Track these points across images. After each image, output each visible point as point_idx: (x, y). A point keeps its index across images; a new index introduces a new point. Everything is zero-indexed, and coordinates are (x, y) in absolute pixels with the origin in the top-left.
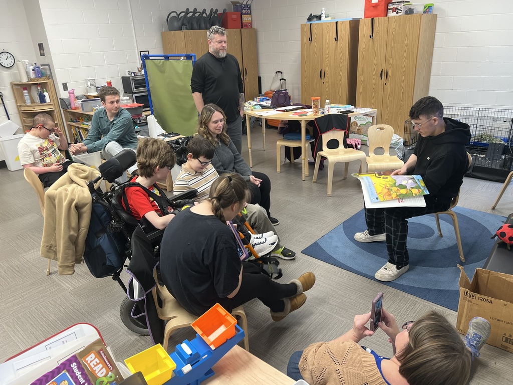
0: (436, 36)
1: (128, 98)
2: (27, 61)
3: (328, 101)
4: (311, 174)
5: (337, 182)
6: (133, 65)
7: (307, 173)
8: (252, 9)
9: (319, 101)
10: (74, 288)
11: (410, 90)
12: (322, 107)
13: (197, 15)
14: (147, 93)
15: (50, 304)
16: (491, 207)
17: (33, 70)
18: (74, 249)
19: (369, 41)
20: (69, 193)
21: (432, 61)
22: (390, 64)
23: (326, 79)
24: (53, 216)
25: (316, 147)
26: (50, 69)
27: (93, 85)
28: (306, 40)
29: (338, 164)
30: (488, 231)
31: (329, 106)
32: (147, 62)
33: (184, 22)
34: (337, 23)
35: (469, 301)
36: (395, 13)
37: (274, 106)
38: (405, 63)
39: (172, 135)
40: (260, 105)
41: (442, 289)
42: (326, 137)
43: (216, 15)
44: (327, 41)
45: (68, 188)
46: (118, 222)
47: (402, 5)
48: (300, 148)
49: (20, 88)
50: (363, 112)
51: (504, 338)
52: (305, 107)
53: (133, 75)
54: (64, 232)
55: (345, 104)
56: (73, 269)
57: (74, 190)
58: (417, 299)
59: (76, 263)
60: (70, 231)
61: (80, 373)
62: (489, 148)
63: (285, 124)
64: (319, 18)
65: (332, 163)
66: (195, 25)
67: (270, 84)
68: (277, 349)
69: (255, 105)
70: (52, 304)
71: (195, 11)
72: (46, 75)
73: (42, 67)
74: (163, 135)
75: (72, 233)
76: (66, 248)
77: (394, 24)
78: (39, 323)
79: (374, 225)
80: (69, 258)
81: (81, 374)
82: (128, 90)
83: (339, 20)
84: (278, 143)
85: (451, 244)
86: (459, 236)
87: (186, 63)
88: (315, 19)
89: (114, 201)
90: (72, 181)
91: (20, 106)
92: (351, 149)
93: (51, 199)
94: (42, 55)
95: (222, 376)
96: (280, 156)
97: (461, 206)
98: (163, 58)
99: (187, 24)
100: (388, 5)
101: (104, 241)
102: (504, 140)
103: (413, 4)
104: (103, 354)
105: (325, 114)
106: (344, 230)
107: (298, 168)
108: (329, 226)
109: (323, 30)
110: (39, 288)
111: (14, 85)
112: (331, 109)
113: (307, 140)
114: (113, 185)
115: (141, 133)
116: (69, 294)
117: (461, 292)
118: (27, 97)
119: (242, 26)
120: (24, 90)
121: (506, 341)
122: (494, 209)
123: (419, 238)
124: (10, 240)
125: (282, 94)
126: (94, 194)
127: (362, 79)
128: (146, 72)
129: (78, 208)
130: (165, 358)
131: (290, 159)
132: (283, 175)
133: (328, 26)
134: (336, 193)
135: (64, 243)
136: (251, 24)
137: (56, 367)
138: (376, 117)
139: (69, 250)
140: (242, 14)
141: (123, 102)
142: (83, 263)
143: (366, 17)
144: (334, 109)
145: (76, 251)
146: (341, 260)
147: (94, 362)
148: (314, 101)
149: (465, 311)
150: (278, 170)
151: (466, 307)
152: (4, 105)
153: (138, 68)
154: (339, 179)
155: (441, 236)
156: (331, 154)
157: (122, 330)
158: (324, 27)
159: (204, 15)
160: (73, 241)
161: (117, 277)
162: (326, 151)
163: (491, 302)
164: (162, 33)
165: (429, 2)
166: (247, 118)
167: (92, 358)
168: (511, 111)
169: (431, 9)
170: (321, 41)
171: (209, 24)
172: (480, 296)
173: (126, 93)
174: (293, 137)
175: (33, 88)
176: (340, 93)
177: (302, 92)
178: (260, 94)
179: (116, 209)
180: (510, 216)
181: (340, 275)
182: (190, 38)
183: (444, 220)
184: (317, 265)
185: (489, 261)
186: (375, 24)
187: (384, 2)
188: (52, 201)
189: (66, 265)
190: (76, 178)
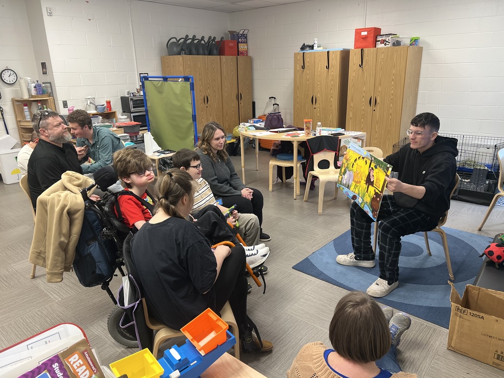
0: (421, 67)
1: (126, 117)
2: (29, 78)
3: (319, 123)
4: (302, 194)
5: (327, 201)
6: (132, 86)
7: (298, 192)
8: (248, 38)
9: (311, 123)
10: (62, 299)
11: (398, 117)
12: (314, 129)
13: (196, 42)
14: (144, 113)
15: (36, 315)
16: (478, 229)
17: (35, 87)
18: (64, 256)
19: (359, 70)
20: (62, 199)
21: (418, 91)
22: (379, 91)
23: (317, 105)
24: (44, 222)
25: (307, 167)
26: (51, 87)
27: (93, 104)
28: (299, 67)
29: (329, 183)
30: (476, 251)
31: (321, 128)
32: (146, 83)
33: (184, 48)
34: (328, 52)
35: (460, 317)
36: (383, 45)
37: (268, 127)
38: (392, 91)
39: (167, 152)
40: (254, 126)
41: (432, 306)
42: (318, 158)
43: (214, 43)
44: (319, 69)
45: (61, 194)
46: (109, 229)
47: (390, 37)
48: (292, 168)
49: (20, 104)
50: (353, 135)
51: (496, 355)
52: (297, 129)
53: (132, 95)
54: (55, 238)
55: (335, 127)
56: (61, 277)
57: (67, 196)
59: (65, 271)
60: (61, 238)
61: (62, 374)
62: (474, 173)
63: (277, 147)
64: (312, 47)
65: (323, 182)
66: (194, 51)
67: (264, 108)
68: (266, 364)
69: (249, 126)
70: (38, 315)
71: (194, 38)
72: (47, 93)
73: (43, 85)
74: (158, 152)
75: (63, 239)
76: (56, 254)
77: (383, 55)
78: (24, 333)
79: (362, 250)
80: (58, 265)
81: (62, 376)
82: (126, 109)
83: (331, 50)
84: (270, 163)
85: (440, 262)
86: (448, 253)
87: (184, 85)
88: (308, 49)
89: (106, 209)
90: (66, 189)
91: (20, 121)
93: (44, 204)
94: (45, 73)
96: (272, 175)
98: (162, 79)
99: (186, 50)
100: (376, 38)
101: (94, 249)
102: (488, 166)
103: (400, 37)
104: (87, 355)
105: (317, 135)
106: (335, 246)
107: (289, 187)
108: (320, 243)
109: (315, 59)
110: (26, 298)
111: (14, 101)
112: (322, 132)
113: (298, 160)
114: (106, 194)
116: (56, 304)
117: (452, 308)
118: (27, 113)
119: (238, 53)
120: (25, 106)
121: (498, 358)
122: (480, 230)
123: (408, 256)
125: (275, 117)
127: (352, 105)
128: (144, 93)
129: (70, 214)
130: (153, 363)
131: (282, 179)
132: (275, 193)
133: (320, 55)
134: (326, 212)
135: (54, 250)
136: (247, 52)
138: (365, 140)
139: (59, 256)
140: (238, 42)
141: (121, 120)
142: (73, 271)
143: (356, 47)
144: (325, 132)
145: (66, 258)
146: (332, 276)
147: (77, 363)
148: (306, 122)
149: (457, 327)
150: (271, 188)
151: (457, 323)
152: (4, 120)
153: (137, 89)
154: (329, 198)
155: (430, 254)
156: (322, 174)
157: (109, 342)
158: (316, 56)
159: (203, 42)
160: (63, 247)
161: (106, 287)
162: (316, 171)
163: (482, 317)
164: (161, 57)
165: (415, 36)
166: (241, 138)
167: (75, 358)
168: (493, 138)
169: (417, 42)
170: (313, 69)
171: (207, 50)
172: (472, 312)
173: (124, 112)
174: (286, 157)
175: (34, 104)
176: (331, 118)
177: (294, 115)
178: (254, 116)
179: (108, 216)
180: (497, 236)
181: (331, 291)
182: (189, 63)
183: (433, 239)
184: (309, 281)
185: (478, 279)
186: (365, 54)
187: (372, 34)
188: (44, 207)
189: (54, 272)
190: (69, 186)
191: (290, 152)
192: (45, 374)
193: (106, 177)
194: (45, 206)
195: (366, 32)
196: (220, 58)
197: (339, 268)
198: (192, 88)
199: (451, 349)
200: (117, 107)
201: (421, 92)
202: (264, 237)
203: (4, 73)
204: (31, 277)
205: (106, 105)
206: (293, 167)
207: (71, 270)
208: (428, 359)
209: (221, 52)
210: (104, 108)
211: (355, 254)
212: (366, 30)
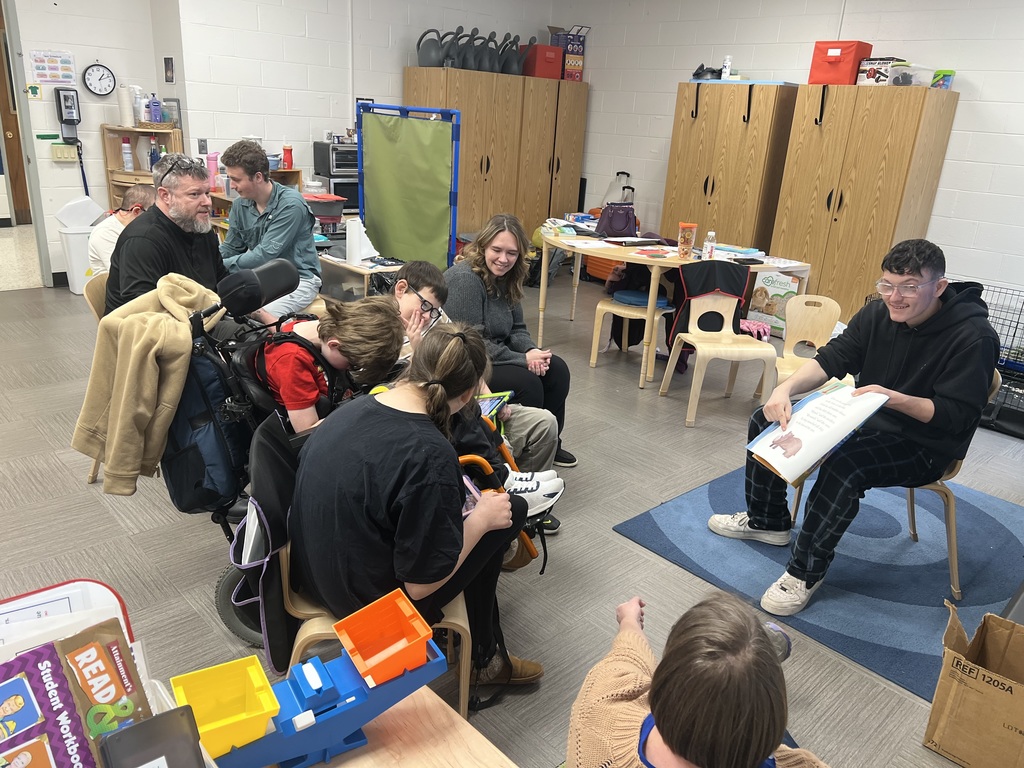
0: (951, 137)
1: (320, 184)
2: (138, 88)
3: (712, 234)
4: (658, 379)
5: (710, 401)
6: (339, 123)
7: (650, 375)
8: (587, 44)
9: (695, 230)
10: (141, 531)
11: (885, 238)
12: (699, 245)
13: (478, 43)
14: (356, 180)
15: (85, 555)
17: (147, 106)
18: (142, 445)
19: (812, 131)
20: (148, 327)
21: (937, 186)
22: (851, 180)
23: (716, 196)
24: (108, 369)
25: (676, 323)
26: (179, 109)
28: (686, 114)
29: (715, 362)
31: (714, 244)
32: (367, 117)
33: (451, 53)
34: (751, 87)
35: (961, 681)
36: (872, 81)
37: (603, 232)
38: (880, 182)
39: (390, 263)
40: (574, 227)
41: (903, 648)
42: (699, 306)
43: (514, 48)
44: (728, 122)
45: (147, 317)
46: (237, 401)
47: (890, 65)
49: (117, 138)
50: (782, 266)
52: (665, 242)
53: (336, 141)
54: (126, 405)
55: (747, 247)
56: (133, 485)
57: (158, 322)
58: (846, 662)
59: (142, 474)
60: (138, 406)
61: (57, 685)
64: (718, 74)
65: (704, 358)
66: (471, 61)
69: (565, 226)
70: (90, 556)
71: (474, 34)
72: (171, 121)
73: (164, 104)
74: (372, 260)
75: (142, 409)
76: (126, 439)
77: (869, 102)
79: (766, 510)
80: (128, 460)
81: (57, 689)
82: (321, 169)
83: (757, 82)
84: (599, 306)
85: (935, 557)
86: (954, 540)
87: (440, 127)
88: (709, 76)
89: (237, 359)
90: (162, 308)
91: (112, 172)
92: (747, 337)
93: (111, 334)
94: (169, 80)
95: (383, 750)
96: (599, 332)
97: (966, 485)
98: (398, 113)
99: (456, 57)
100: (860, 64)
101: (205, 438)
103: (912, 65)
105: (703, 259)
106: (710, 496)
107: (633, 361)
108: (680, 484)
109: (721, 98)
110: (73, 520)
111: (106, 131)
112: (716, 252)
113: (658, 307)
114: (243, 329)
115: (332, 251)
116: (128, 540)
117: (944, 659)
118: (127, 157)
119: (563, 74)
120: (124, 143)
124: (41, 420)
125: (621, 212)
127: (789, 204)
128: (360, 139)
129: (161, 359)
130: (261, 689)
131: (619, 344)
132: (603, 371)
133: (733, 91)
134: (704, 422)
135: (123, 428)
136: (581, 73)
138: (806, 280)
139: (131, 443)
140: (566, 52)
141: (309, 190)
142: (159, 476)
143: (812, 81)
144: (722, 253)
145: (146, 450)
147: (93, 668)
148: (684, 229)
149: (950, 701)
150: (593, 360)
151: (952, 693)
152: (82, 167)
153: (348, 130)
154: (715, 395)
155: (915, 538)
156: (704, 340)
158: (724, 93)
159: (492, 45)
160: (141, 426)
161: (220, 517)
162: (694, 334)
163: (1010, 689)
164: (404, 69)
165: (945, 67)
166: (544, 249)
167: (89, 656)
169: (948, 81)
170: (715, 120)
171: (499, 63)
172: (987, 673)
173: (317, 174)
174: (632, 299)
175: (142, 140)
176: (740, 228)
177: (664, 217)
178: (581, 209)
179: (238, 374)
181: (686, 588)
182: (458, 85)
183: (926, 507)
184: (643, 560)
185: (1014, 605)
186: (830, 96)
187: (852, 56)
188: (111, 339)
189: (119, 473)
190: (169, 303)
191: (644, 288)
192: (20, 680)
193: (241, 293)
194: (114, 339)
195: (839, 50)
196: (524, 79)
197: (713, 541)
198: (456, 136)
199: (931, 746)
200: (304, 163)
201: (943, 189)
202: (564, 458)
203: (90, 71)
204: (88, 480)
205: (282, 156)
206: (644, 321)
207: (156, 475)
208: (877, 761)
209: (527, 70)
210: (278, 161)
211: (749, 515)
212: (840, 45)
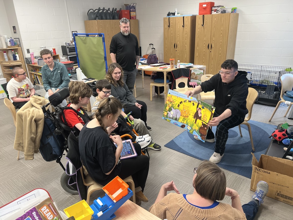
0: (238, 25)
1: (65, 58)
2: (6, 36)
3: (179, 61)
6: (68, 39)
8: (136, 8)
9: (174, 61)
10: (34, 168)
11: (224, 55)
12: (176, 64)
13: (105, 11)
14: (76, 55)
16: (269, 120)
17: (10, 41)
19: (201, 28)
20: (31, 112)
21: (236, 39)
22: (213, 40)
23: (178, 49)
24: (21, 126)
25: (172, 86)
26: (19, 41)
28: (166, 26)
30: (267, 134)
31: (180, 64)
32: (76, 37)
33: (98, 15)
34: (183, 17)
35: (257, 173)
36: (216, 13)
37: (149, 63)
38: (221, 40)
39: (90, 80)
40: (141, 63)
42: (178, 81)
43: (116, 12)
44: (178, 27)
45: (30, 110)
46: (59, 129)
47: (220, 8)
48: (163, 87)
49: (2, 52)
50: (198, 67)
51: (277, 193)
52: (166, 64)
53: (68, 45)
54: (28, 135)
55: (188, 63)
56: (33, 157)
57: (33, 111)
59: (35, 153)
60: (31, 135)
62: (267, 87)
63: (155, 74)
64: (174, 14)
66: (104, 17)
67: (146, 51)
70: (20, 177)
71: (104, 9)
72: (17, 44)
73: (15, 40)
74: (85, 79)
75: (33, 136)
76: (29, 144)
77: (215, 19)
78: (13, 188)
80: (31, 150)
81: (38, 218)
82: (65, 53)
83: (185, 16)
84: (151, 84)
85: (247, 141)
87: (99, 39)
88: (171, 15)
89: (57, 117)
90: (33, 106)
91: (2, 62)
93: (20, 116)
94: (15, 33)
95: (120, 217)
96: (152, 92)
98: (85, 35)
99: (99, 16)
100: (212, 8)
101: (51, 140)
102: (275, 83)
103: (226, 7)
104: (51, 206)
105: (177, 68)
107: (162, 98)
108: (180, 131)
109: (176, 21)
110: (13, 167)
112: (181, 66)
113: (167, 83)
114: (57, 108)
115: (73, 78)
116: (30, 171)
117: (253, 168)
118: (6, 57)
119: (130, 18)
120: (4, 53)
121: (278, 195)
122: (270, 121)
125: (153, 57)
126: (45, 113)
127: (198, 49)
128: (75, 43)
129: (36, 121)
130: (87, 208)
131: (157, 93)
132: (154, 102)
133: (179, 19)
135: (28, 142)
136: (135, 17)
137: (23, 214)
138: (205, 70)
139: (31, 145)
140: (130, 11)
141: (62, 60)
143: (200, 14)
144: (182, 66)
145: (35, 146)
146: (187, 150)
147: (46, 211)
148: (171, 61)
149: (255, 178)
150: (151, 99)
151: (256, 176)
153: (71, 41)
155: (242, 136)
156: (180, 91)
157: (62, 192)
158: (176, 19)
159: (109, 11)
160: (33, 140)
161: (59, 161)
162: (178, 89)
163: (269, 173)
164: (85, 21)
165: (234, 6)
167: (44, 208)
168: (279, 67)
169: (235, 10)
170: (175, 27)
171: (112, 16)
172: (263, 170)
173: (64, 55)
174: (159, 81)
175: (10, 51)
176: (185, 56)
177: (164, 56)
179: (58, 122)
180: (279, 125)
181: (186, 159)
182: (101, 25)
183: (243, 127)
184: (173, 153)
185: (268, 150)
186: (205, 18)
187: (209, 6)
188: (20, 117)
189: (29, 154)
190: (35, 104)
192: (29, 218)
193: (56, 100)
194: (22, 117)
195: (206, 5)
198: (104, 41)
199: (252, 190)
200: (59, 52)
205: (53, 51)
207: (38, 152)
212: (206, 3)
